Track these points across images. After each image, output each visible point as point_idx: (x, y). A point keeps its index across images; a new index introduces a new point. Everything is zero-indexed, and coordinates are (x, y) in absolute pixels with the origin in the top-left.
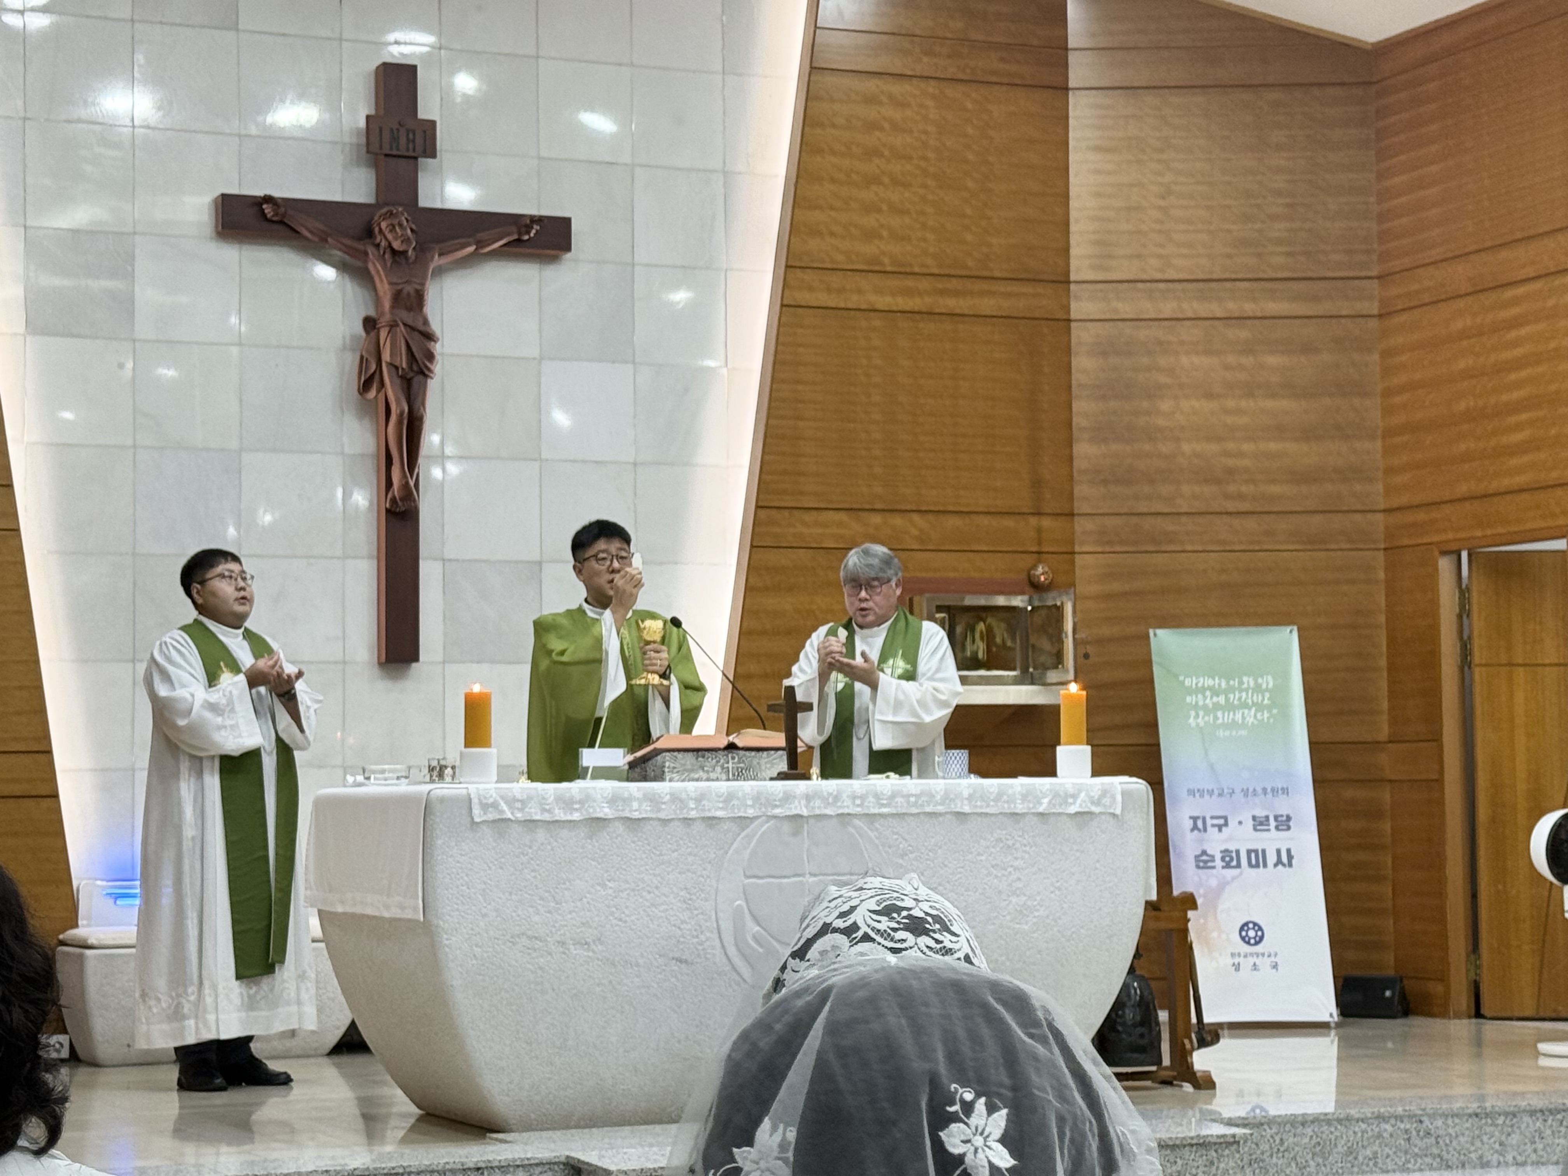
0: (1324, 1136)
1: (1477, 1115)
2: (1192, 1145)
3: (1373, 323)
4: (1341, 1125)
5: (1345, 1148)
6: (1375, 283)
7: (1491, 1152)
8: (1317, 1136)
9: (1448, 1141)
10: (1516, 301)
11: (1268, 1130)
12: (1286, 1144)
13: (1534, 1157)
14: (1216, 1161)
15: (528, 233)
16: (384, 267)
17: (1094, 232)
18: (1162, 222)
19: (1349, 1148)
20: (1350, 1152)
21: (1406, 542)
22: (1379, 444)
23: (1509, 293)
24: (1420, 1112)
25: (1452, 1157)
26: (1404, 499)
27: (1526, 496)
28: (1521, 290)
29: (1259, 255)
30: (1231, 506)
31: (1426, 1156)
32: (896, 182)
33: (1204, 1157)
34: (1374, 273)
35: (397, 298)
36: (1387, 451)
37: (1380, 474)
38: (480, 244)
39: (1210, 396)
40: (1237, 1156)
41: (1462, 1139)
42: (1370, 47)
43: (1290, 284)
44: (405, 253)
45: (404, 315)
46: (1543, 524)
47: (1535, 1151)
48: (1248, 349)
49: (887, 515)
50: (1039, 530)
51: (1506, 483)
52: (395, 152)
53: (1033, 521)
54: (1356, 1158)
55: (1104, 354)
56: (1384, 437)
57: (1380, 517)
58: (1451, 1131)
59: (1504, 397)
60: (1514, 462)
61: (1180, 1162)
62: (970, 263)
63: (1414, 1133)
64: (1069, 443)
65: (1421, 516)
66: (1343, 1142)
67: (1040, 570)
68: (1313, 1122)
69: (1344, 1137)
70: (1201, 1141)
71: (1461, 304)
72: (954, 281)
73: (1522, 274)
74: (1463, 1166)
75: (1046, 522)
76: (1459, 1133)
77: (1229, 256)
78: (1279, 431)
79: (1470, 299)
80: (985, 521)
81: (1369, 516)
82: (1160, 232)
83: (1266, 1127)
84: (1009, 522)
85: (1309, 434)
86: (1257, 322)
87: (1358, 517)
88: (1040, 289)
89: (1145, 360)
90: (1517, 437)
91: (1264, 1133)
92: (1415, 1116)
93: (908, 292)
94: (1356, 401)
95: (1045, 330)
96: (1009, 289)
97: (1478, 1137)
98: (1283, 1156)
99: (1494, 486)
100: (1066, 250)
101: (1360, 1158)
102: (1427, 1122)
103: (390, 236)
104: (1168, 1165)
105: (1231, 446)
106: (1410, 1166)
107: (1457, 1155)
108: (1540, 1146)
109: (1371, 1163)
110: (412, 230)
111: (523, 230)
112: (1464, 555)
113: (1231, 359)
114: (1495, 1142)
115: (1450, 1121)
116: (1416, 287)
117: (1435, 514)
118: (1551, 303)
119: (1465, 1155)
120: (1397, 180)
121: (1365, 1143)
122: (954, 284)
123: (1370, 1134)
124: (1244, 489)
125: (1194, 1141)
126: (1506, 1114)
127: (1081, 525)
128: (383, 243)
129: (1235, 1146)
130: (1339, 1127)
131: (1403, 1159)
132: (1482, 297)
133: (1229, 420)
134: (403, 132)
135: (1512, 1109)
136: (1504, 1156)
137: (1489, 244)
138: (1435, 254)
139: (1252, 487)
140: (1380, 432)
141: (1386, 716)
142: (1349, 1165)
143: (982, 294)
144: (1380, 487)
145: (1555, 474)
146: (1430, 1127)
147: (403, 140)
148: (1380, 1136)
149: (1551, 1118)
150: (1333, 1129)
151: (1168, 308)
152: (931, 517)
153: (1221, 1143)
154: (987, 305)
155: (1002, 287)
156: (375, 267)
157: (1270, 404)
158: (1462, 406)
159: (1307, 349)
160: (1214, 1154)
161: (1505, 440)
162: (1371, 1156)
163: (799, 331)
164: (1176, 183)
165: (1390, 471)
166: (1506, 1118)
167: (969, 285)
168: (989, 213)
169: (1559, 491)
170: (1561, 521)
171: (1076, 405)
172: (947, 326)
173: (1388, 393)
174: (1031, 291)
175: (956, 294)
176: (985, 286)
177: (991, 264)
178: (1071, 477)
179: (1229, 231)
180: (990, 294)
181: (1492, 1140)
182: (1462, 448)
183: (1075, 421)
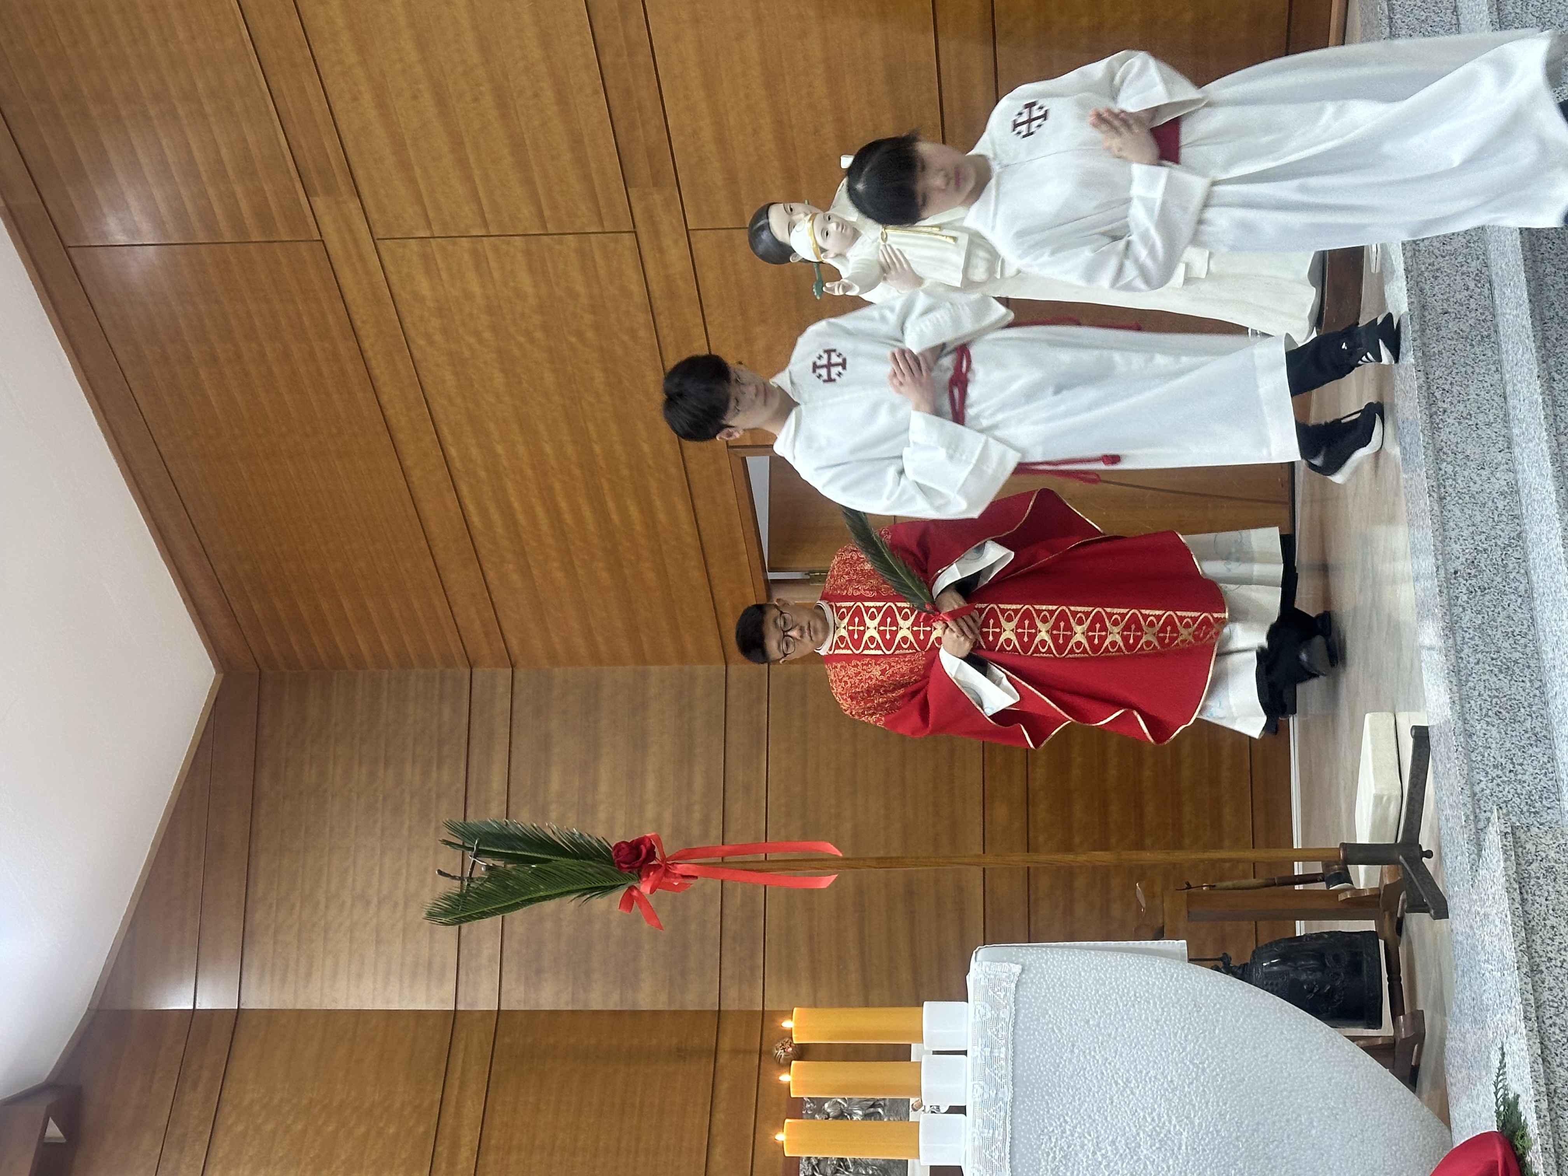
0: (1487, 705)
1: (1442, 499)
2: (1523, 901)
3: (520, 674)
4: (1467, 681)
5: (1501, 676)
6: (477, 671)
7: (1493, 480)
8: (1487, 715)
9: (1483, 537)
10: (484, 513)
11: (1482, 785)
12: (1503, 761)
13: (1498, 426)
14: (1545, 864)
17: (401, 981)
18: (396, 905)
19: (1501, 671)
20: (1507, 670)
22: (651, 667)
23: (476, 520)
24: (1442, 572)
25: (1505, 531)
26: (712, 641)
27: (699, 504)
28: (471, 507)
29: (439, 797)
31: (1505, 566)
33: (1541, 881)
34: (468, 671)
36: (661, 660)
37: (686, 668)
40: (1534, 830)
41: (1478, 518)
42: (221, 676)
43: (474, 762)
46: (730, 485)
47: (1489, 424)
50: (735, 1052)
51: (687, 528)
53: (723, 1059)
54: (1516, 662)
55: (539, 972)
56: (645, 662)
57: (732, 668)
58: (1466, 533)
59: (591, 527)
60: (662, 517)
61: (1552, 921)
62: (421, 1129)
63: (1473, 582)
64: (637, 1014)
66: (1495, 679)
67: (780, 1052)
68: (1465, 722)
69: (1484, 677)
70: (1516, 886)
71: (491, 575)
72: (440, 1149)
73: (453, 506)
74: (1516, 517)
75: (726, 1043)
76: (1469, 522)
78: (634, 777)
79: (487, 566)
80: (720, 1117)
81: (732, 680)
82: (406, 906)
83: (1477, 789)
84: (723, 1088)
85: (639, 745)
86: (513, 800)
87: (732, 692)
88: (461, 1046)
89: (548, 925)
90: (634, 511)
91: (1488, 792)
92: (1447, 580)
94: (605, 693)
95: (507, 1040)
96: (456, 1084)
97: (1472, 496)
98: (1521, 765)
99: (690, 539)
100: (420, 1015)
101: (1517, 655)
102: (1457, 565)
104: (1558, 939)
106: (1522, 588)
107: (1502, 525)
108: (1481, 417)
109: (1522, 641)
112: (772, 576)
114: (1479, 475)
115: (1453, 534)
116: (477, 626)
117: (726, 606)
118: (482, 474)
119: (1500, 515)
120: (363, 646)
121: (1494, 648)
122: (443, 1150)
123: (1477, 641)
124: (697, 816)
125: (1517, 895)
126: (1438, 460)
127: (731, 1001)
129: (1520, 833)
130: (1471, 684)
131: (1513, 597)
132: (482, 552)
135: (1430, 452)
136: (1499, 464)
137: (423, 543)
138: (439, 603)
139: (697, 807)
140: (639, 667)
142: (1527, 672)
143: (459, 1115)
144: (699, 668)
145: (673, 471)
146: (1462, 559)
148: (1480, 628)
149: (1440, 404)
150: (1476, 693)
153: (1517, 855)
154: (472, 1109)
155: (453, 1092)
157: (603, 788)
158: (604, 575)
159: (545, 744)
160: (1535, 866)
161: (638, 526)
162: (1511, 641)
164: (353, 889)
165: (682, 657)
166: (1443, 460)
167: (446, 1131)
168: (367, 1105)
169: (691, 465)
170: (725, 463)
171: (596, 1005)
172: (491, 1158)
173: (596, 658)
174: (461, 1056)
175: (455, 1146)
176: (450, 1110)
177: (426, 1104)
178: (675, 1012)
179: (410, 829)
180: (459, 1105)
181: (1477, 479)
182: (650, 576)
183: (611, 1007)
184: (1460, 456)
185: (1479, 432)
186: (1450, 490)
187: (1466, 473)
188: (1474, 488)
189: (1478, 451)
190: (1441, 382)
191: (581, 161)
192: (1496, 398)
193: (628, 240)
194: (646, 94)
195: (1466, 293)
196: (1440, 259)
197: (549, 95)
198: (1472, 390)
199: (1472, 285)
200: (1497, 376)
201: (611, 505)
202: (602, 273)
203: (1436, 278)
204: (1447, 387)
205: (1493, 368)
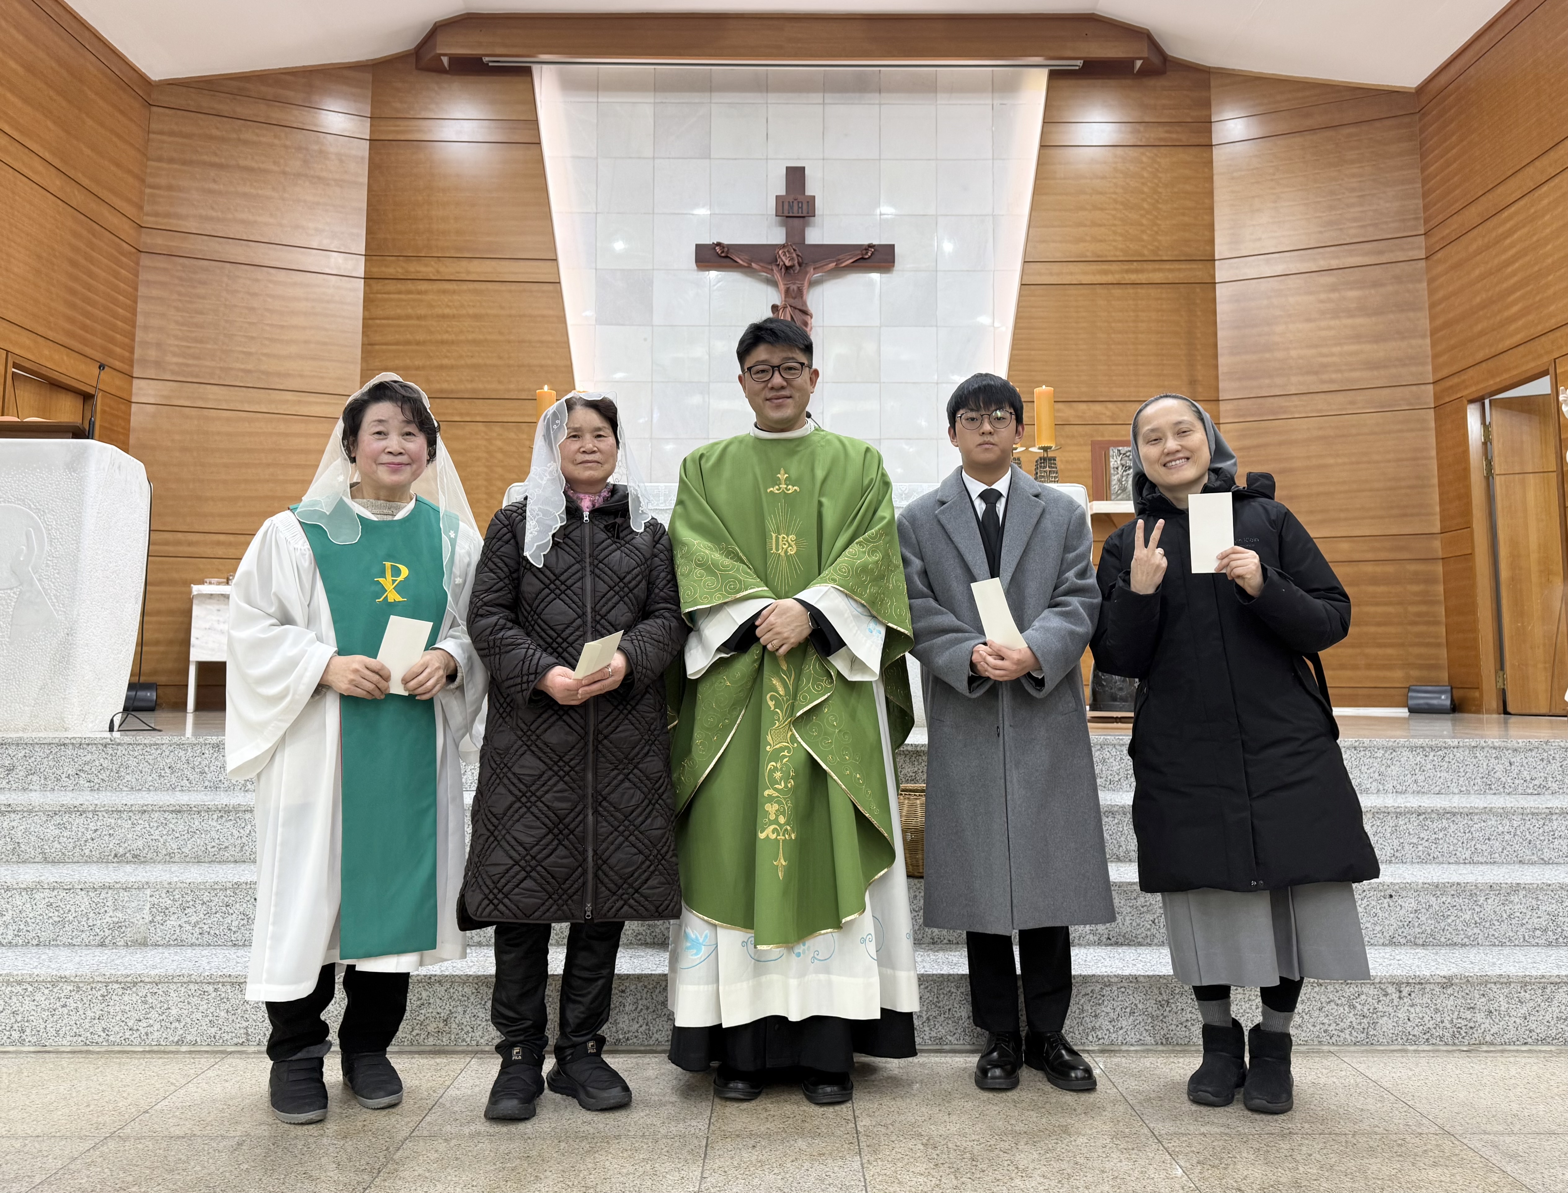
3: (1422, 263)
6: (1422, 238)
10: (1511, 217)
15: (867, 253)
16: (781, 276)
17: (1230, 228)
18: (1275, 217)
21: (1447, 400)
22: (1428, 341)
23: (1505, 214)
26: (1445, 372)
27: (1521, 348)
28: (1513, 209)
29: (1341, 229)
30: (1325, 388)
32: (1095, 208)
34: (1422, 232)
35: (787, 291)
36: (1433, 345)
37: (1430, 360)
38: (838, 261)
39: (1309, 320)
42: (1412, 90)
43: (1362, 245)
44: (792, 267)
45: (791, 301)
46: (1534, 365)
48: (1334, 289)
49: (1090, 404)
51: (1508, 343)
52: (791, 215)
55: (1237, 301)
56: (1432, 335)
57: (1430, 386)
59: (1504, 286)
60: (1513, 327)
62: (1146, 252)
64: (1216, 356)
65: (1455, 380)
71: (1474, 233)
72: (1135, 263)
73: (1513, 198)
77: (1321, 232)
78: (1358, 338)
79: (1481, 227)
81: (1423, 387)
82: (1274, 222)
85: (1379, 338)
86: (1340, 271)
87: (1414, 388)
88: (1194, 266)
89: (1265, 302)
90: (1515, 309)
93: (1105, 272)
94: (1411, 315)
95: (1198, 290)
96: (1171, 267)
99: (1502, 347)
100: (1212, 242)
103: (784, 258)
105: (1325, 350)
108: (1422, 778)
110: (798, 255)
111: (864, 252)
112: (1487, 402)
113: (1323, 296)
116: (1448, 231)
117: (1464, 376)
118: (1533, 210)
124: (1334, 376)
127: (1223, 407)
128: (781, 263)
132: (1488, 223)
133: (1323, 333)
134: (795, 202)
137: (1492, 185)
138: (1457, 206)
139: (1339, 374)
140: (1428, 333)
141: (1438, 517)
143: (1154, 270)
144: (1430, 368)
147: (795, 208)
149: (1432, 754)
151: (1279, 269)
152: (1120, 405)
154: (1158, 277)
155: (1167, 266)
156: (778, 277)
157: (1349, 321)
158: (1478, 300)
159: (1376, 284)
161: (1507, 314)
163: (1033, 298)
165: (1435, 356)
166: (1386, 752)
167: (1145, 266)
168: (1159, 222)
169: (1543, 339)
170: (1546, 359)
171: (1220, 334)
172: (1131, 291)
173: (1432, 306)
174: (1188, 267)
175: (1137, 271)
176: (1157, 266)
177: (1160, 253)
178: (1217, 377)
179: (1320, 217)
180: (1160, 270)
181: (1372, 770)
182: (1479, 327)
183: (1219, 343)
184: (1389, 762)
185: (1409, 776)
186: (1362, 753)
187: (1375, 764)
188: (1364, 769)
189: (1394, 773)
190: (1451, 756)
192: (1438, 788)
195: (1528, 778)
196: (1559, 764)
198: (1444, 774)
199: (1536, 782)
200: (1456, 791)
201: (1518, 294)
203: (1542, 760)
204: (1447, 759)
205: (1464, 789)
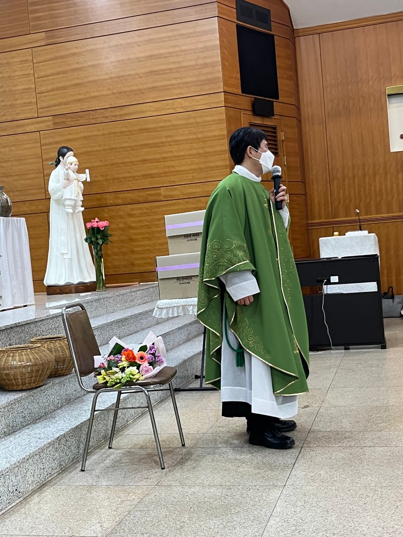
191: (60, 104)
193: (36, 115)
194: (81, 122)
197: (80, 97)
202: (24, 108)
